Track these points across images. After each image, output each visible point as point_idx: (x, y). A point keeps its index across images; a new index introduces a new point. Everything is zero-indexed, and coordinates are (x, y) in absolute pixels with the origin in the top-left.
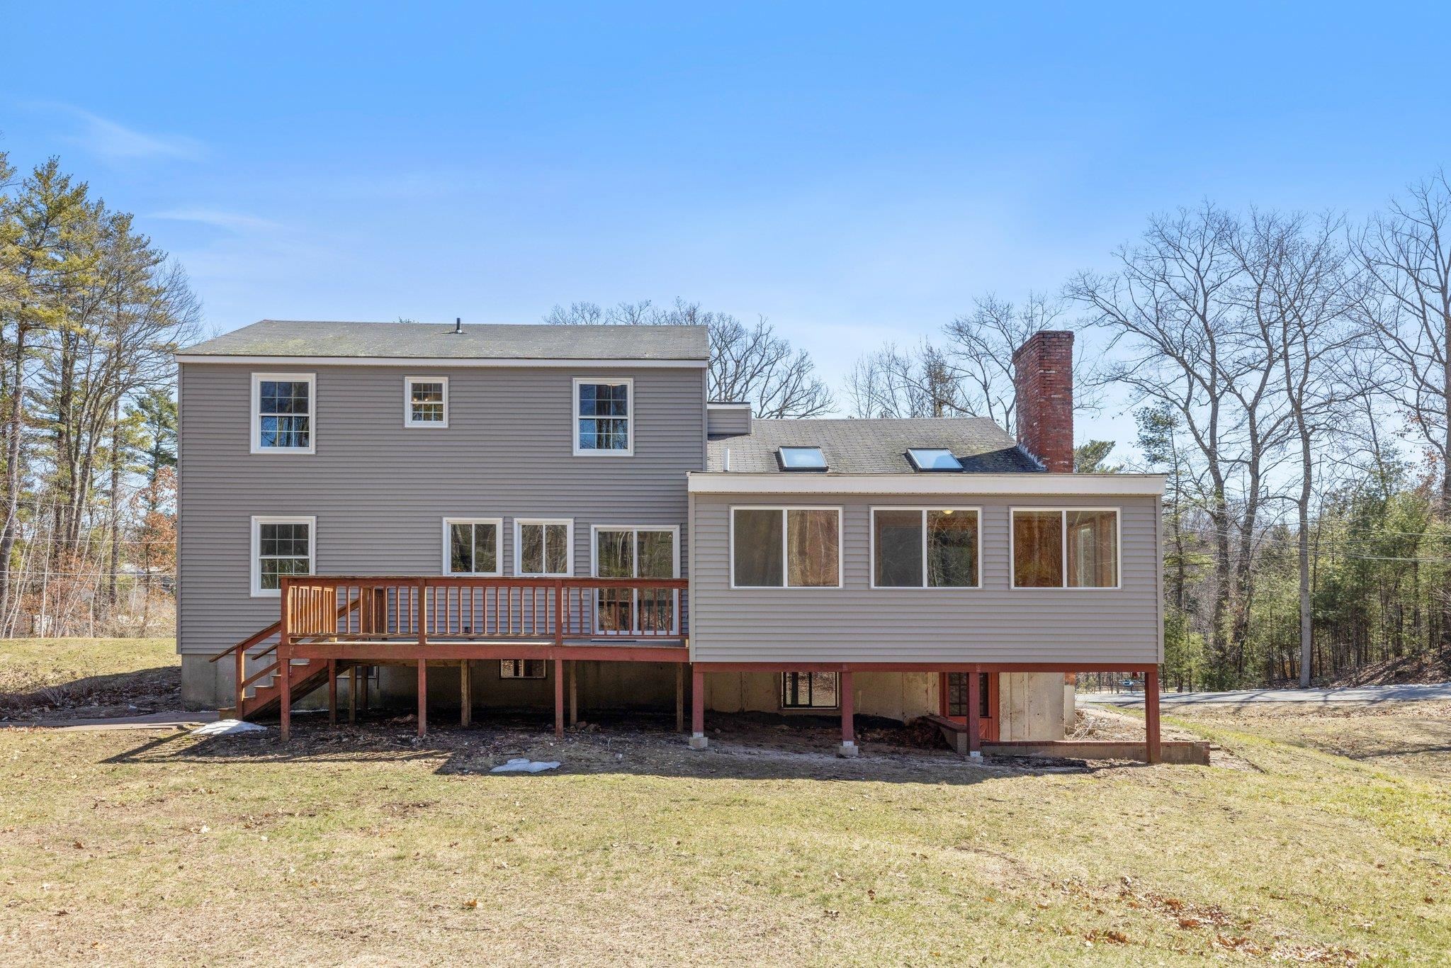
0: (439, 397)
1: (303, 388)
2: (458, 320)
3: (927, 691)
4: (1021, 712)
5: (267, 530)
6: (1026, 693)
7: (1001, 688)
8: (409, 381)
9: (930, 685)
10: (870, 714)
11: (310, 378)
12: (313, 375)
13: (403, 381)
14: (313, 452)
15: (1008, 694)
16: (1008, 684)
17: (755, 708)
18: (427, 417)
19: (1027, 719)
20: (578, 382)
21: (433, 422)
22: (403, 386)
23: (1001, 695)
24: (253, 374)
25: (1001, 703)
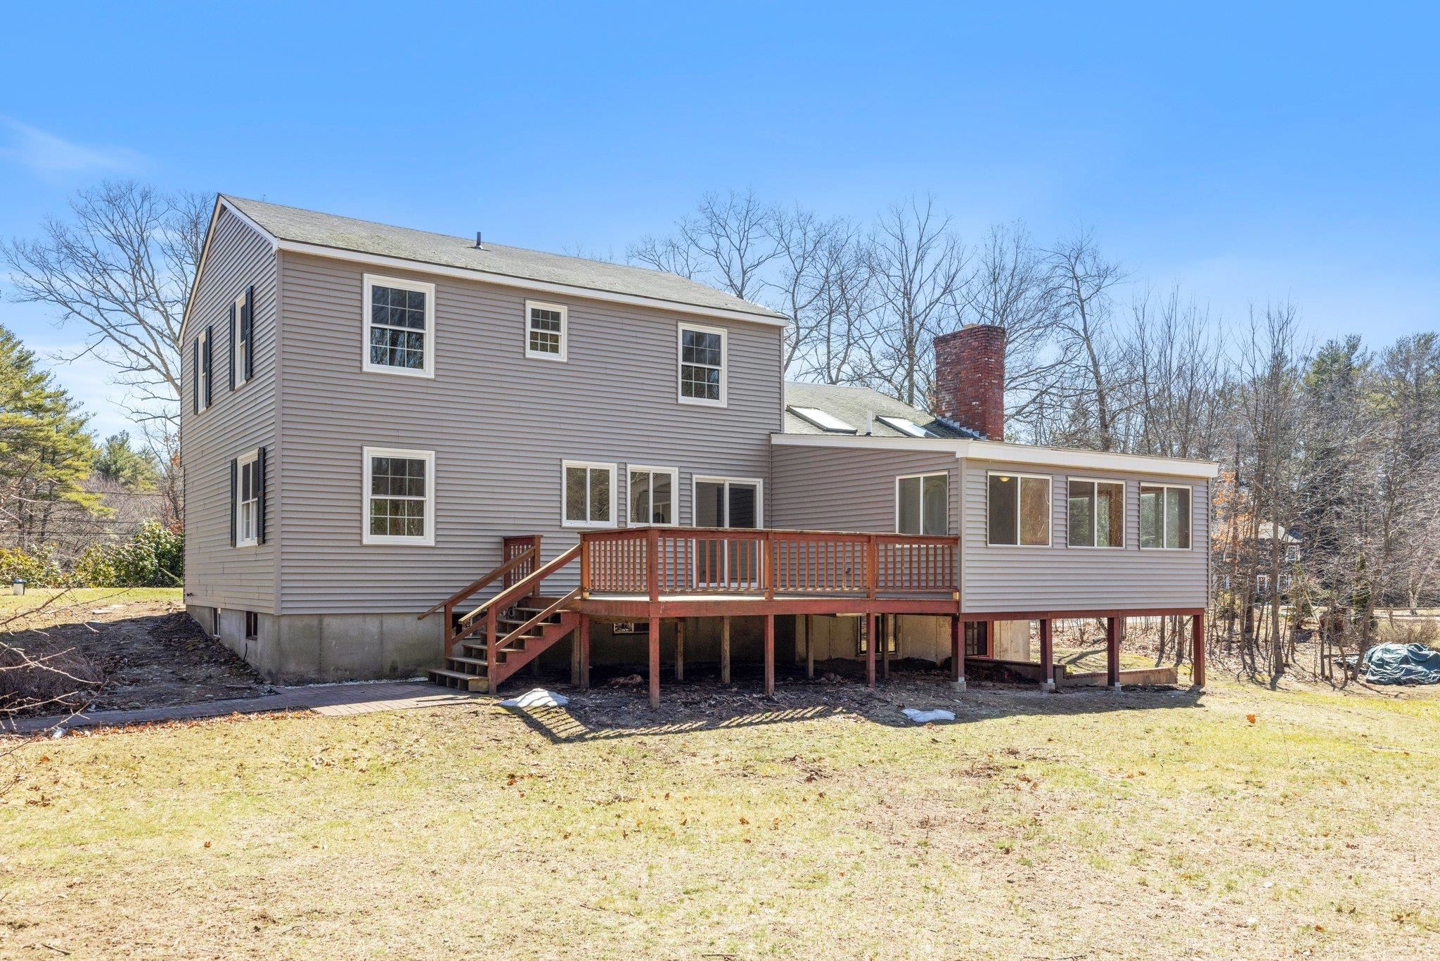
0: (556, 327)
1: (419, 299)
2: (479, 234)
5: (379, 464)
7: (995, 631)
8: (530, 306)
10: (916, 657)
11: (428, 289)
12: (432, 286)
14: (431, 376)
16: (1000, 628)
17: (840, 656)
18: (544, 348)
20: (682, 327)
21: (548, 353)
22: (524, 311)
24: (366, 276)
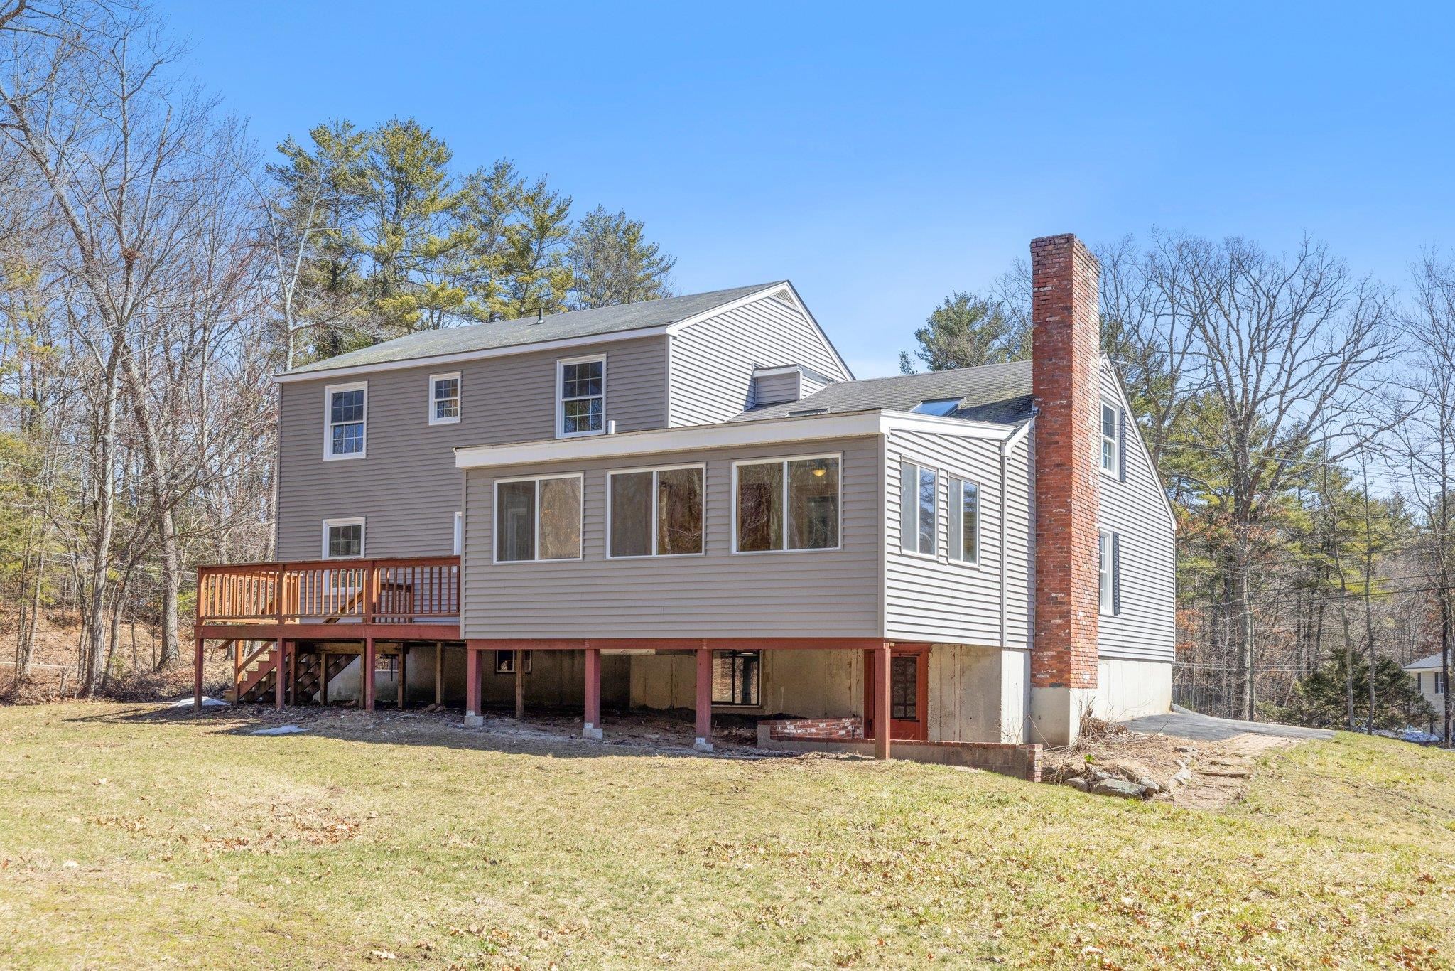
0: (454, 393)
1: (359, 396)
3: (850, 688)
4: (952, 715)
6: (957, 692)
7: (931, 685)
8: (434, 379)
9: (854, 681)
11: (364, 386)
12: (365, 383)
13: (428, 380)
14: (364, 457)
15: (938, 693)
16: (937, 681)
17: (684, 705)
18: (446, 414)
19: (957, 724)
20: (562, 363)
21: (450, 417)
22: (427, 385)
23: (930, 694)
24: (327, 387)
25: (930, 704)
